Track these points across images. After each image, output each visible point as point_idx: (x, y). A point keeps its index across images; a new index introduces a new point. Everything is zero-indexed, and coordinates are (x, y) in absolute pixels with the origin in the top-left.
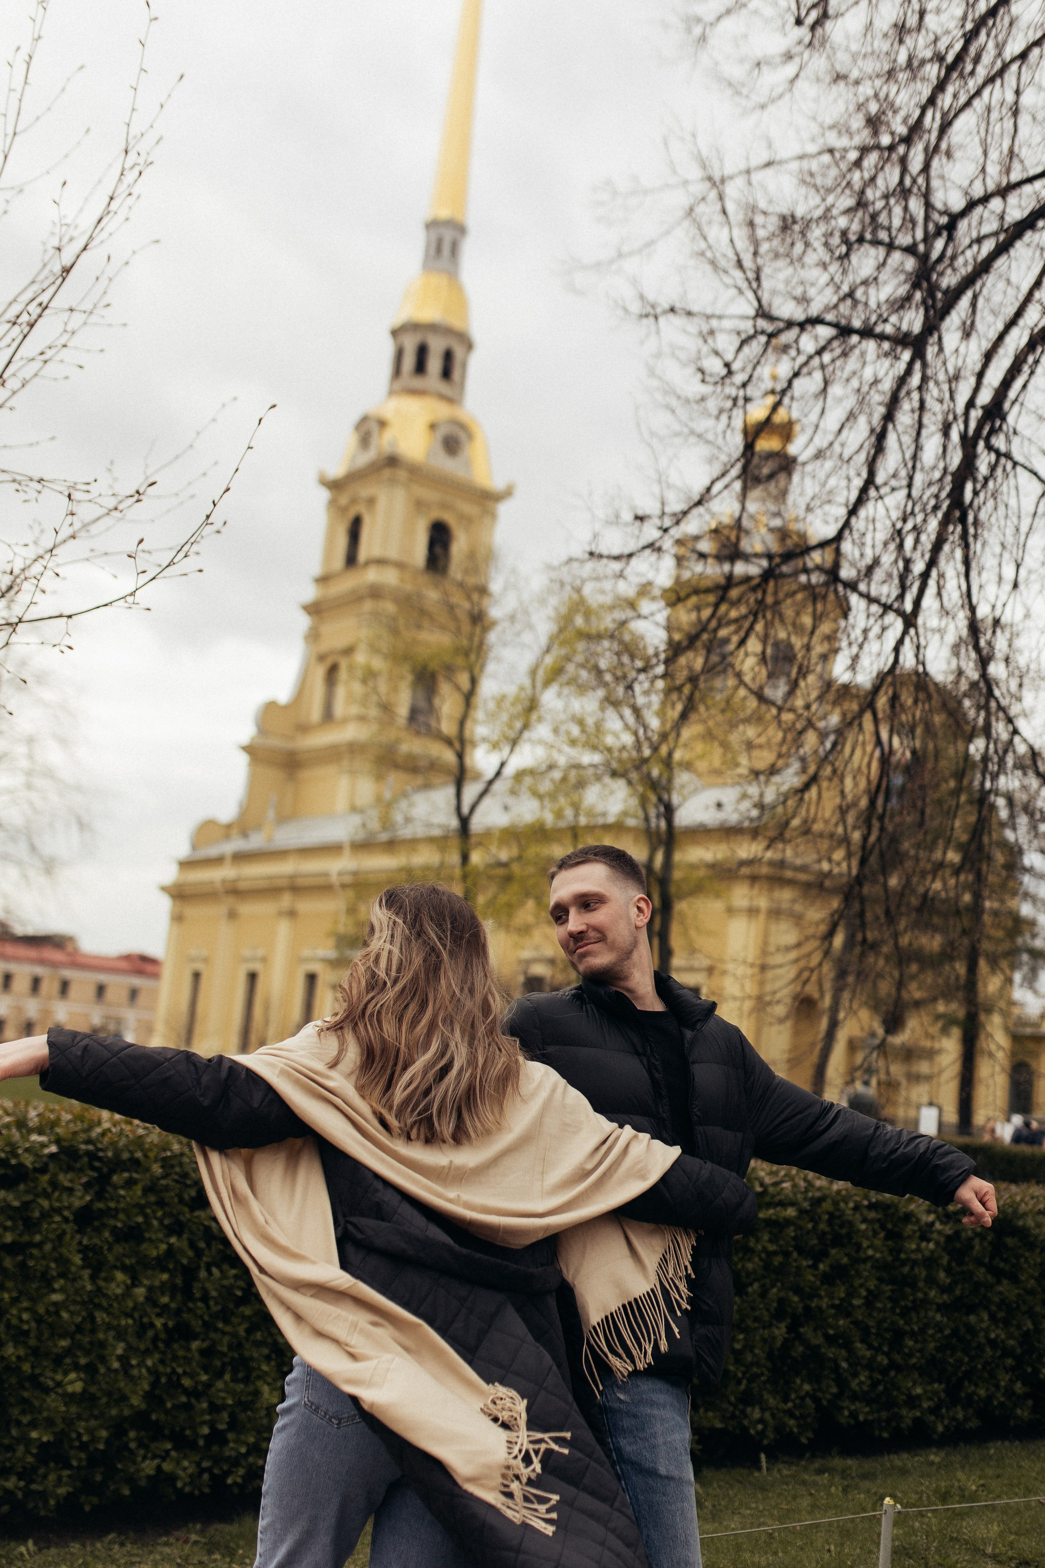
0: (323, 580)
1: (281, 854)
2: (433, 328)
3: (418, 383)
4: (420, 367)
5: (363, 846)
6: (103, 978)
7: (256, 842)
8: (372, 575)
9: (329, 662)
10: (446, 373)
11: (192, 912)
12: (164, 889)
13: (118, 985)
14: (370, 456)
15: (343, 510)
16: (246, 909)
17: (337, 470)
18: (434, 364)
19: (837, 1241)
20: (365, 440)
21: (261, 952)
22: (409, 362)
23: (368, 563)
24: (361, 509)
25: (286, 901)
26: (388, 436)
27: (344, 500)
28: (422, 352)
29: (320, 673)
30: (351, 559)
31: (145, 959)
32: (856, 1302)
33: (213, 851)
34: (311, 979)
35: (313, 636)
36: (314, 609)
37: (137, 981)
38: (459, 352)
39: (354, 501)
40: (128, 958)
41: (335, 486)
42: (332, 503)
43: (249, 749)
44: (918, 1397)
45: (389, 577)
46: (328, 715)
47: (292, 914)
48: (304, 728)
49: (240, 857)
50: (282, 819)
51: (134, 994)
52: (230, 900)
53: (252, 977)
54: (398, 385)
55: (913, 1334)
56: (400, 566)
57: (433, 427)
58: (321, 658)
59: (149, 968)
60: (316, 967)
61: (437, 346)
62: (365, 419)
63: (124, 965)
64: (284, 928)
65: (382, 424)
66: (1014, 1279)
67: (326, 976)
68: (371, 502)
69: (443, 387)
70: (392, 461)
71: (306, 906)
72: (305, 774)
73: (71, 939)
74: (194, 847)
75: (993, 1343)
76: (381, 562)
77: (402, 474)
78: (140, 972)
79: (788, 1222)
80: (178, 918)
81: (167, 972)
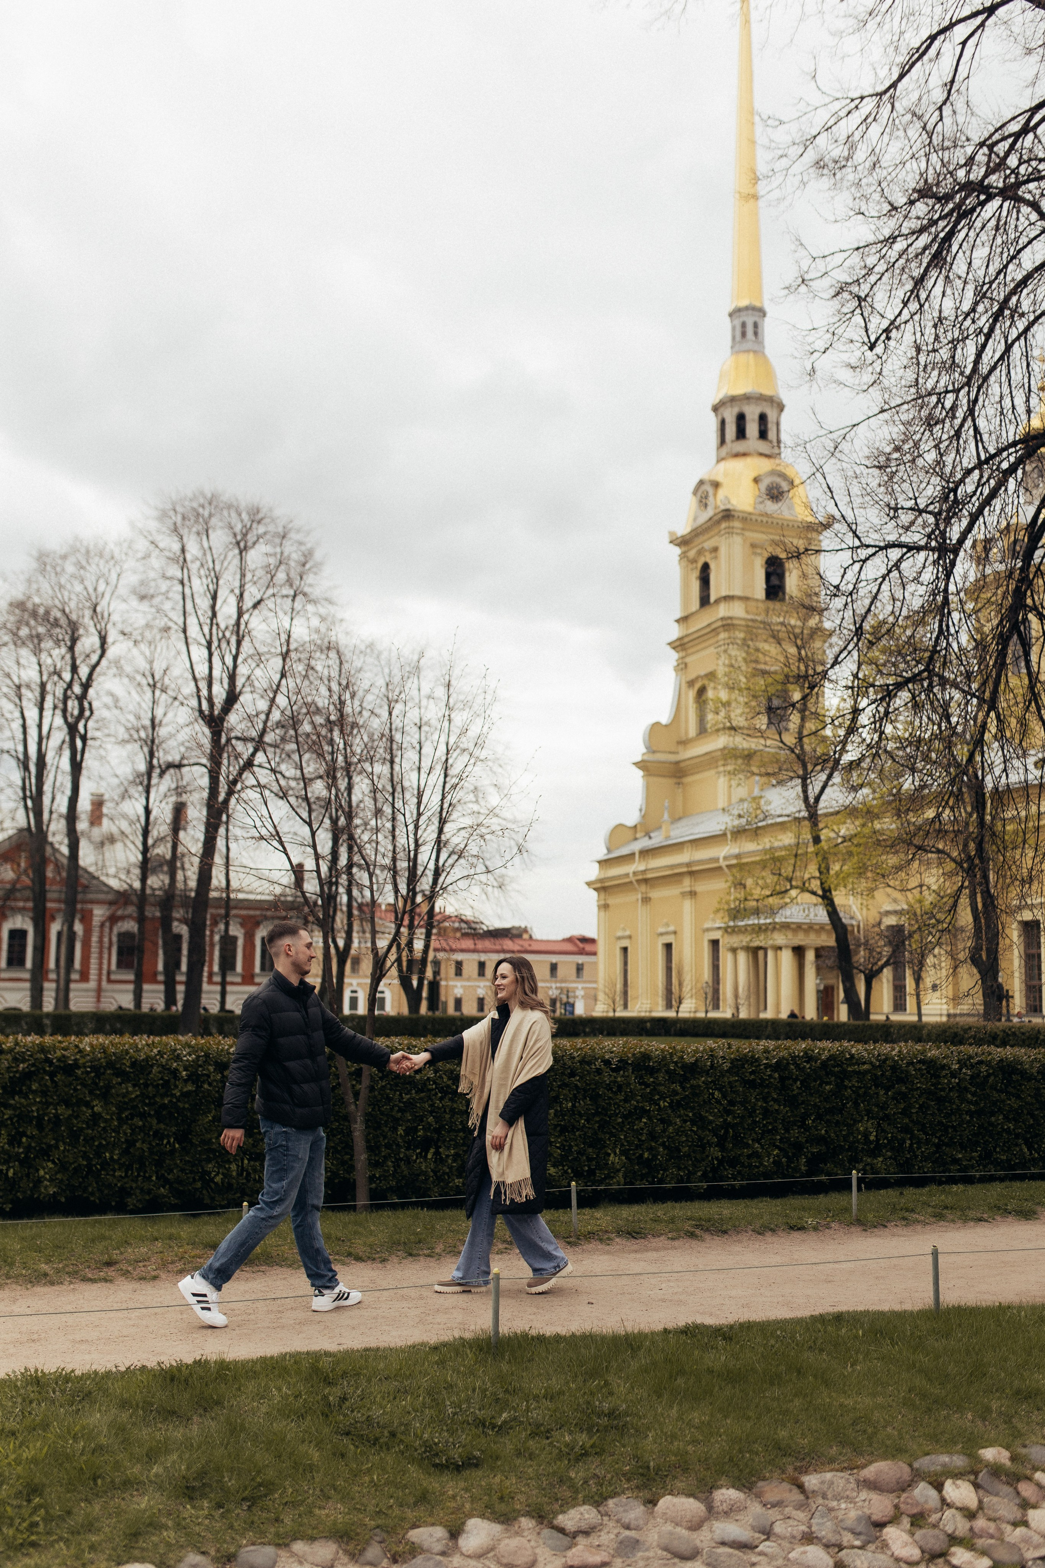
0: (683, 620)
1: (678, 847)
2: (747, 398)
3: (740, 446)
4: (741, 433)
5: (738, 833)
6: (554, 959)
7: (657, 839)
8: (723, 611)
9: (698, 686)
10: (763, 434)
11: (614, 900)
12: (589, 884)
13: (567, 964)
14: (710, 512)
15: (694, 561)
16: (656, 894)
17: (683, 529)
18: (752, 429)
19: (901, 1081)
20: (703, 502)
21: (672, 928)
22: (731, 430)
23: (717, 601)
24: (707, 558)
25: (687, 884)
26: (721, 493)
27: (692, 554)
28: (741, 418)
29: (692, 694)
30: (705, 601)
31: (585, 940)
32: (914, 1111)
33: (625, 851)
34: (715, 943)
35: (682, 667)
36: (679, 645)
37: (580, 959)
38: (771, 416)
39: (700, 552)
40: (570, 940)
41: (683, 542)
42: (683, 556)
43: (641, 765)
44: (960, 1159)
45: (737, 610)
46: (702, 730)
47: (693, 894)
48: (684, 743)
49: (645, 853)
50: (676, 819)
51: (579, 969)
52: (643, 888)
53: (668, 947)
54: (724, 451)
55: (953, 1127)
56: (745, 599)
57: (756, 480)
58: (691, 684)
59: (588, 947)
60: (716, 935)
61: (752, 413)
62: (701, 482)
63: (569, 947)
64: (687, 905)
65: (716, 485)
66: (1018, 1097)
67: (726, 942)
68: (715, 550)
69: (762, 446)
70: (727, 515)
71: (703, 887)
72: (688, 780)
73: (525, 930)
74: (609, 850)
75: (1008, 1131)
76: (728, 598)
77: (737, 524)
78: (582, 952)
79: (867, 1072)
80: (604, 907)
81: (601, 948)
